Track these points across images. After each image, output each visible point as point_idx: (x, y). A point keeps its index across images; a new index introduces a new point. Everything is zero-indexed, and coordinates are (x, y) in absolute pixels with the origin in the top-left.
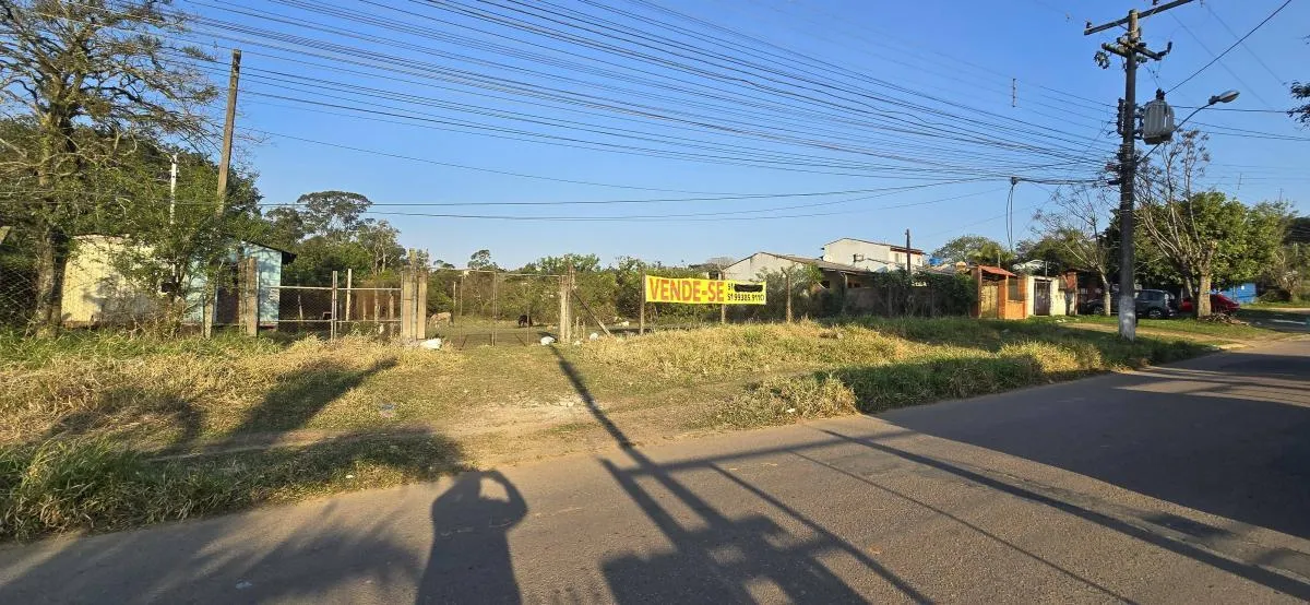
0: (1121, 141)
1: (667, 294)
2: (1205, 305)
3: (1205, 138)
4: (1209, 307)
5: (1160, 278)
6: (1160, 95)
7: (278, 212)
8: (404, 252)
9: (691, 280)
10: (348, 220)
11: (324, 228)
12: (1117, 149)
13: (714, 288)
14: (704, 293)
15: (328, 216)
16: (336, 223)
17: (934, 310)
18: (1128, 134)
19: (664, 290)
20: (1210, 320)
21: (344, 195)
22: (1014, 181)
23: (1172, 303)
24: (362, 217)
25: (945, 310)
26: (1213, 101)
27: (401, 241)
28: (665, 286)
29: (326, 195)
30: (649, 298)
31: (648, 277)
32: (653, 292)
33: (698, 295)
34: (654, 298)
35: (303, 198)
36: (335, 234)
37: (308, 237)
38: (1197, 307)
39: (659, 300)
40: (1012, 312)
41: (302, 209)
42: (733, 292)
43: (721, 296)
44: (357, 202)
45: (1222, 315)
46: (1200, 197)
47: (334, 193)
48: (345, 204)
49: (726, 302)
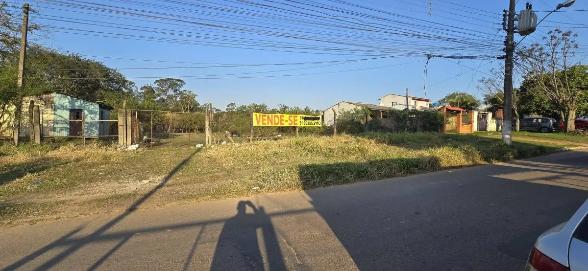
0: (506, 34)
1: (266, 122)
2: (571, 125)
3: (576, 35)
4: (573, 126)
5: (549, 111)
6: (529, 6)
7: (144, 87)
8: (199, 104)
9: (279, 115)
10: (175, 91)
11: (166, 94)
12: (504, 39)
13: (292, 119)
14: (287, 121)
15: (167, 90)
16: (171, 92)
17: (419, 128)
18: (510, 30)
19: (263, 120)
20: (573, 133)
21: (173, 79)
22: (429, 57)
23: (554, 125)
24: (181, 89)
25: (425, 128)
26: (559, 7)
27: (197, 99)
28: (264, 118)
29: (165, 80)
30: (255, 124)
31: (254, 114)
32: (257, 120)
33: (283, 122)
34: (258, 123)
35: (156, 81)
36: (170, 97)
37: (159, 98)
38: (566, 126)
39: (261, 124)
40: (464, 130)
41: (155, 86)
42: (303, 121)
43: (296, 122)
44: (179, 82)
45: (581, 130)
46: (574, 68)
47: (169, 79)
48: (174, 83)
49: (299, 125)
